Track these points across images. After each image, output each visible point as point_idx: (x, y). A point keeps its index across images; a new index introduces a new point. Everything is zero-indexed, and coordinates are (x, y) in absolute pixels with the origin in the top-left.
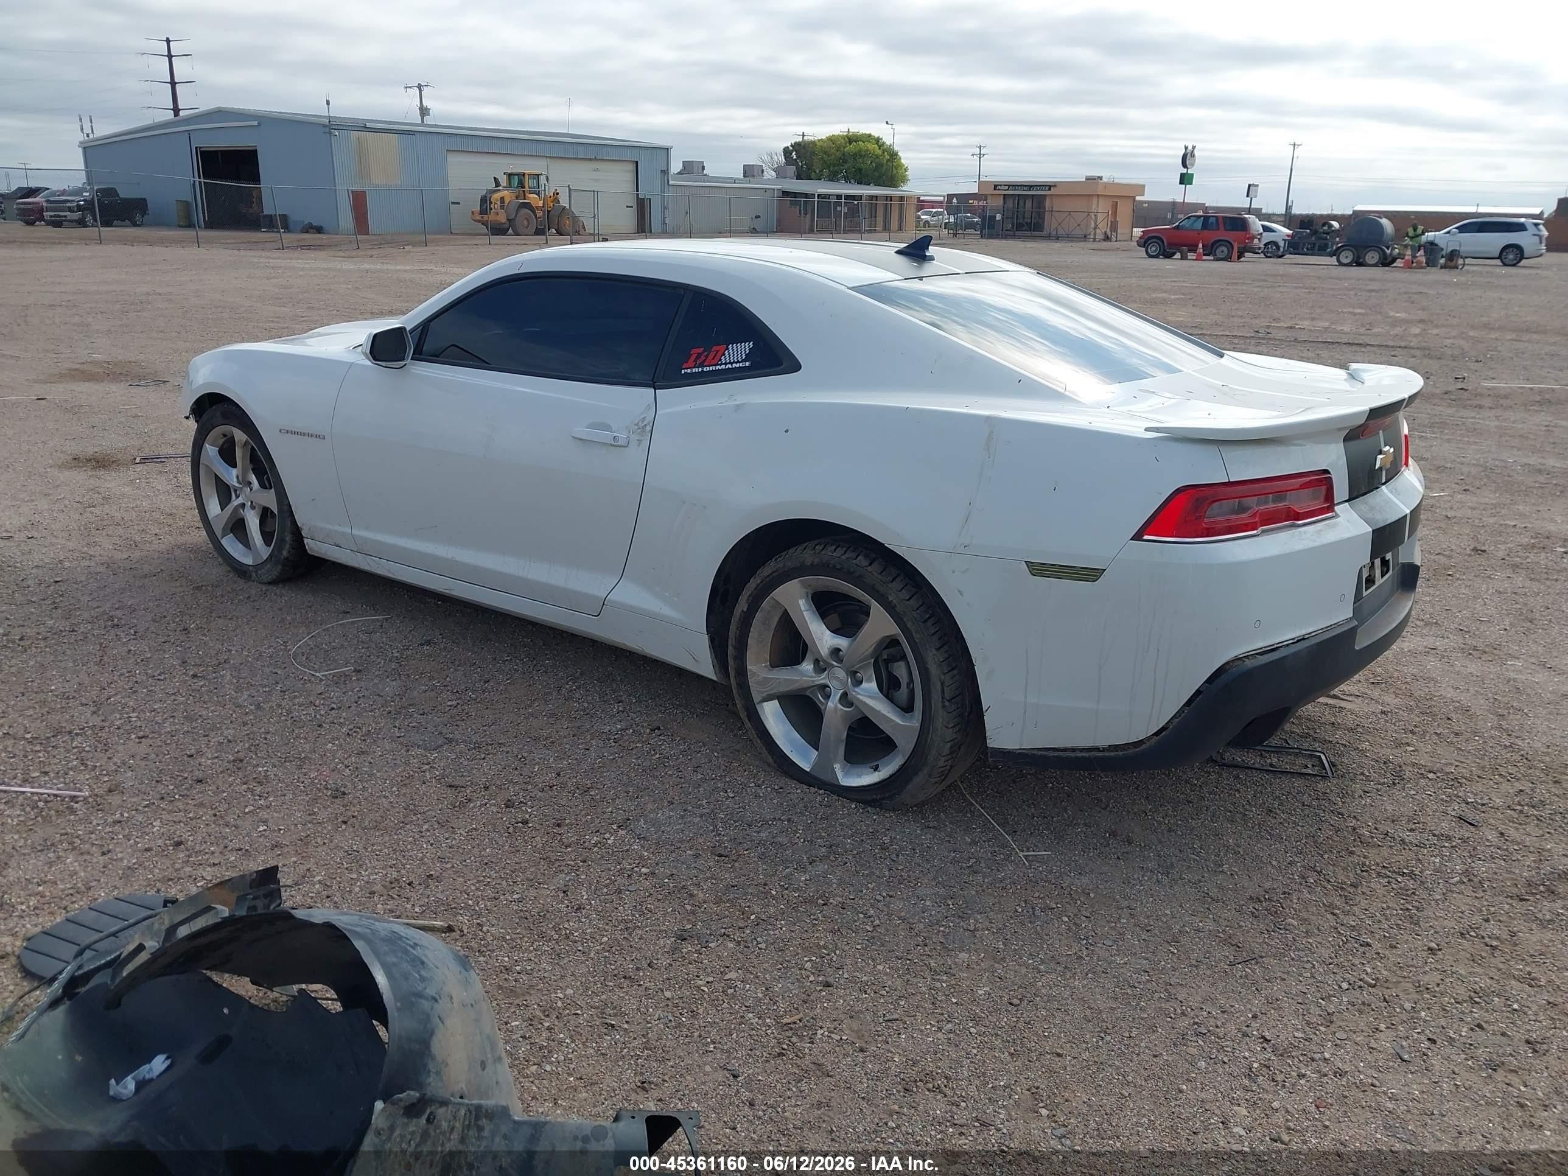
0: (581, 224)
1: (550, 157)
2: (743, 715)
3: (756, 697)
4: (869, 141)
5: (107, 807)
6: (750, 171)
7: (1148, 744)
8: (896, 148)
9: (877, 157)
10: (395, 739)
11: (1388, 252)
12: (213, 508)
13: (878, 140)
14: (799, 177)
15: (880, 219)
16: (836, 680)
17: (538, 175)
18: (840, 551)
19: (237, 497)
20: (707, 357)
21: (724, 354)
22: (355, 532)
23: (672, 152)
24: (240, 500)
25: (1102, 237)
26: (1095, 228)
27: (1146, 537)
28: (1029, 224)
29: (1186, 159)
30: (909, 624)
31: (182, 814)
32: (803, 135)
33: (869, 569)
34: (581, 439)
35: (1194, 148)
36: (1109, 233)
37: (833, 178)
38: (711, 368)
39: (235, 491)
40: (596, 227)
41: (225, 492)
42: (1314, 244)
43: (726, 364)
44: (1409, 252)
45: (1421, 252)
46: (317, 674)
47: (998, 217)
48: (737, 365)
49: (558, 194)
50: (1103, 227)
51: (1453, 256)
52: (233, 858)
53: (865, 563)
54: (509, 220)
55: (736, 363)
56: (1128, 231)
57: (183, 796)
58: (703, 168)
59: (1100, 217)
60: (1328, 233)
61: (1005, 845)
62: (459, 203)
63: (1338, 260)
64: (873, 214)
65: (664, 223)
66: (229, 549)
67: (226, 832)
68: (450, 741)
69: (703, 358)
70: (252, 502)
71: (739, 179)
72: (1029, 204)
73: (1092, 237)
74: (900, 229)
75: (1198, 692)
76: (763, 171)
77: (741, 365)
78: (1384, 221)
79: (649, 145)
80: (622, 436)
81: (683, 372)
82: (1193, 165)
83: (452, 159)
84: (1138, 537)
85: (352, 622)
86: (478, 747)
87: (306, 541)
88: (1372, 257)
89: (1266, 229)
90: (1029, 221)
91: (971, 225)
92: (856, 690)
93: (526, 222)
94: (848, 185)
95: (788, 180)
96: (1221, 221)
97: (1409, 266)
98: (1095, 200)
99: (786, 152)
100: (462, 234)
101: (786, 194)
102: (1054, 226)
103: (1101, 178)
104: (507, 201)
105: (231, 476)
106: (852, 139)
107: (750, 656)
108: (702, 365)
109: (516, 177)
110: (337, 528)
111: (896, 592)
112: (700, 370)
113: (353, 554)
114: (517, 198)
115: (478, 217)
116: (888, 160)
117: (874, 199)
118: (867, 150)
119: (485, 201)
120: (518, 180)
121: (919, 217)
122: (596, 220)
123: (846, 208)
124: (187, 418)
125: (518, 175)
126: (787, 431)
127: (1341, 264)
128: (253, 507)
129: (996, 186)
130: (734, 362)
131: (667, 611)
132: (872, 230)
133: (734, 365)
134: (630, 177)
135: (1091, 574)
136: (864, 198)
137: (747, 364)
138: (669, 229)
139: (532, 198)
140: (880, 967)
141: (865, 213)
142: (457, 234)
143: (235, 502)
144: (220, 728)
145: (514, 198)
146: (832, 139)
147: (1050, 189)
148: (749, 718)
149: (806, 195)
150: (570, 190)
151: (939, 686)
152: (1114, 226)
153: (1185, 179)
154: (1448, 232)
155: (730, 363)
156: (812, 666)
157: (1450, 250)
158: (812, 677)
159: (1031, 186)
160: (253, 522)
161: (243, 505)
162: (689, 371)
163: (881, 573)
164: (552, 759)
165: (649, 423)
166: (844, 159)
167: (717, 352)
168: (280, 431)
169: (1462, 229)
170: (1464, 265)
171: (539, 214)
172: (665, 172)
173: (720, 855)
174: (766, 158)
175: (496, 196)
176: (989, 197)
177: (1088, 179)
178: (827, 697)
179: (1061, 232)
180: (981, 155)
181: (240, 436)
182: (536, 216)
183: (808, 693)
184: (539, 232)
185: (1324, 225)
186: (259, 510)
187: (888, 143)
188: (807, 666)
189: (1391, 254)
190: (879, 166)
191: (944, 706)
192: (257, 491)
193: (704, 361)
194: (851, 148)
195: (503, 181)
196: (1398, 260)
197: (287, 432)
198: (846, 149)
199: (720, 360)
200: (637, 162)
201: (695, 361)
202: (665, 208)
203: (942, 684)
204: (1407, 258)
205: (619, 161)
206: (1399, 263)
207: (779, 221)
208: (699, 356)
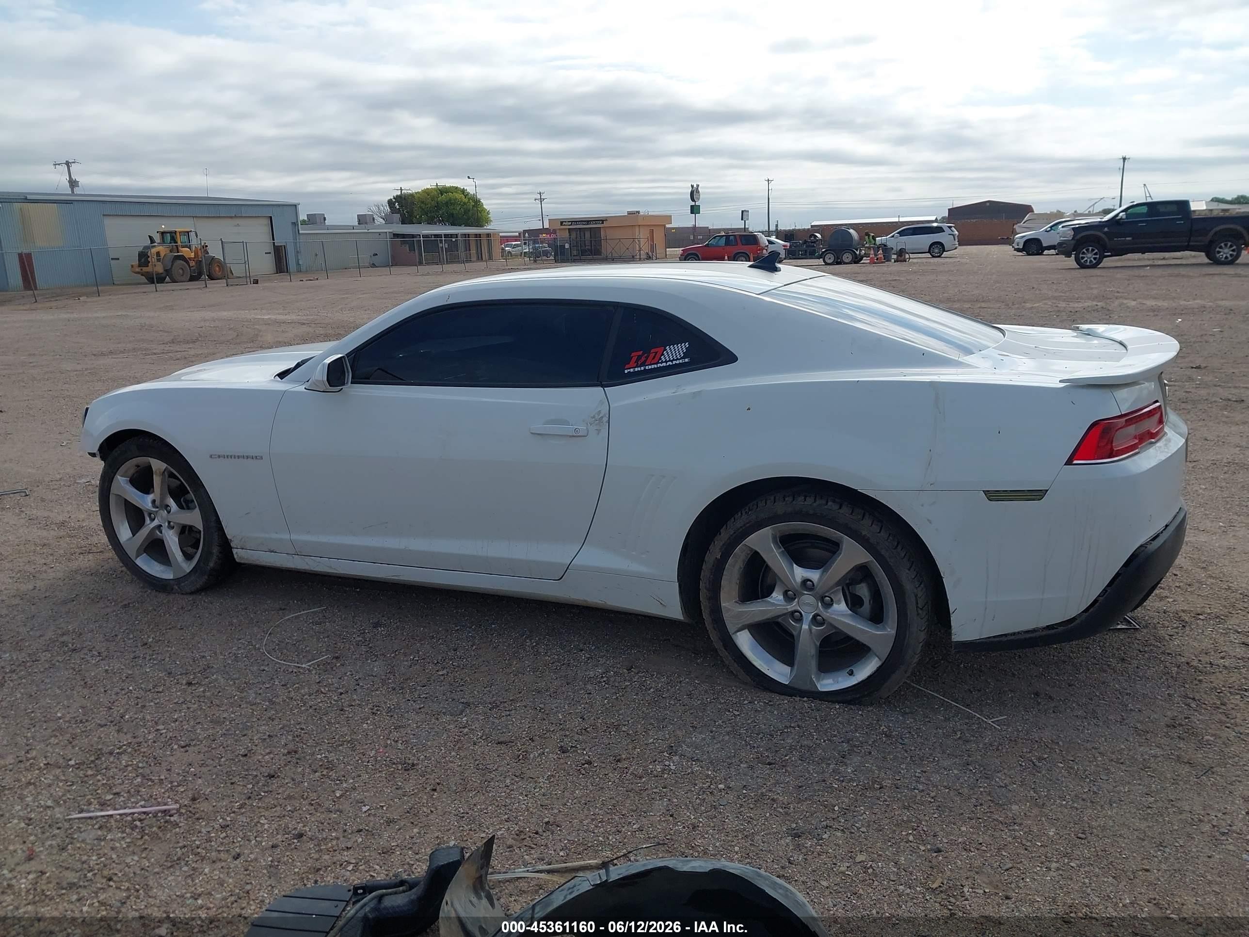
0: (229, 270)
1: (196, 217)
2: (718, 645)
3: (731, 628)
4: (456, 192)
5: (203, 814)
6: (362, 220)
7: (1078, 621)
8: (478, 197)
9: (465, 203)
10: (418, 712)
11: (858, 253)
12: (124, 533)
13: (463, 191)
14: (403, 222)
15: (473, 251)
16: (807, 605)
17: (188, 232)
18: (810, 501)
19: (152, 520)
20: (647, 358)
21: (663, 354)
22: (294, 537)
23: (300, 208)
24: (156, 522)
25: (645, 257)
26: (639, 251)
27: (1075, 462)
28: (591, 251)
29: (694, 194)
30: (883, 552)
31: (278, 808)
32: (401, 189)
33: (841, 511)
34: (539, 434)
35: (698, 186)
36: (650, 254)
37: (431, 221)
38: (653, 366)
39: (150, 515)
40: (248, 271)
41: (136, 517)
42: (806, 251)
43: (666, 362)
44: (872, 252)
45: (880, 252)
46: (303, 666)
47: (567, 246)
48: (678, 362)
49: (207, 246)
50: (646, 249)
51: (901, 253)
52: (360, 840)
53: (835, 507)
54: (166, 271)
55: (676, 360)
56: (663, 251)
57: (267, 792)
58: (325, 219)
59: (642, 242)
60: (814, 242)
61: (970, 717)
62: (118, 259)
63: (824, 261)
64: (468, 248)
65: (298, 264)
66: (145, 568)
67: (334, 818)
68: (468, 704)
69: (643, 359)
70: (169, 522)
71: (356, 226)
72: (588, 235)
73: (638, 257)
74: (490, 258)
75: (1118, 575)
76: (374, 219)
77: (681, 361)
78: (851, 231)
79: (280, 203)
80: (582, 428)
81: (626, 371)
82: (699, 199)
83: (107, 221)
84: (1069, 462)
85: (296, 617)
86: (495, 706)
87: (235, 551)
88: (847, 257)
89: (770, 242)
90: (589, 247)
91: (546, 253)
92: (829, 611)
93: (181, 271)
94: (444, 227)
95: (395, 225)
96: (738, 237)
97: (872, 262)
98: (637, 229)
99: (390, 202)
100: (123, 285)
101: (396, 235)
102: (609, 251)
103: (638, 212)
104: (162, 255)
105: (145, 502)
106: (443, 191)
107: (723, 595)
108: (643, 364)
109: (169, 234)
110: (274, 536)
111: (868, 527)
112: (642, 368)
113: (290, 557)
114: (171, 251)
115: (138, 270)
116: (473, 206)
117: (467, 236)
118: (456, 199)
119: (143, 257)
120: (169, 237)
121: (503, 249)
122: (247, 266)
123: (446, 245)
124: (93, 455)
125: (170, 233)
126: (749, 409)
127: (827, 264)
128: (170, 527)
129: (562, 223)
130: (674, 360)
131: (635, 567)
132: (469, 260)
133: (674, 362)
134: (267, 229)
135: (1037, 495)
136: (459, 236)
137: (687, 360)
138: (303, 268)
139: (185, 251)
140: (963, 829)
141: (461, 246)
142: (118, 285)
143: (150, 525)
144: (252, 727)
145: (168, 252)
146: (427, 192)
147: (603, 223)
148: (725, 647)
149: (413, 236)
150: (222, 242)
151: (913, 599)
152: (653, 248)
153: (695, 210)
154: (893, 236)
155: (669, 361)
156: (782, 597)
157: (899, 248)
158: (784, 606)
159: (588, 221)
160: (172, 540)
161: (159, 527)
162: (632, 370)
163: (851, 514)
164: (566, 707)
165: (605, 415)
166: (438, 206)
167: (656, 353)
168: (211, 456)
169: (901, 234)
170: (910, 258)
171: (192, 263)
172: (295, 224)
173: (770, 764)
174: (374, 209)
175: (154, 251)
176: (558, 231)
177: (630, 213)
178: (800, 620)
179: (615, 255)
180: (541, 200)
181: (158, 465)
182: (189, 266)
183: (780, 620)
184: (192, 279)
185: (811, 236)
186: (177, 529)
187: (472, 193)
188: (777, 596)
189: (860, 254)
190: (467, 211)
191: (918, 614)
192: (175, 513)
193: (645, 361)
194: (443, 198)
195: (157, 238)
196: (864, 258)
197: (219, 456)
198: (439, 199)
199: (661, 359)
200: (271, 218)
201: (637, 361)
202: (297, 253)
203: (916, 596)
204: (871, 256)
205: (256, 217)
206: (865, 260)
207: (393, 257)
208: (639, 357)
